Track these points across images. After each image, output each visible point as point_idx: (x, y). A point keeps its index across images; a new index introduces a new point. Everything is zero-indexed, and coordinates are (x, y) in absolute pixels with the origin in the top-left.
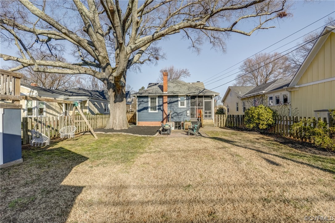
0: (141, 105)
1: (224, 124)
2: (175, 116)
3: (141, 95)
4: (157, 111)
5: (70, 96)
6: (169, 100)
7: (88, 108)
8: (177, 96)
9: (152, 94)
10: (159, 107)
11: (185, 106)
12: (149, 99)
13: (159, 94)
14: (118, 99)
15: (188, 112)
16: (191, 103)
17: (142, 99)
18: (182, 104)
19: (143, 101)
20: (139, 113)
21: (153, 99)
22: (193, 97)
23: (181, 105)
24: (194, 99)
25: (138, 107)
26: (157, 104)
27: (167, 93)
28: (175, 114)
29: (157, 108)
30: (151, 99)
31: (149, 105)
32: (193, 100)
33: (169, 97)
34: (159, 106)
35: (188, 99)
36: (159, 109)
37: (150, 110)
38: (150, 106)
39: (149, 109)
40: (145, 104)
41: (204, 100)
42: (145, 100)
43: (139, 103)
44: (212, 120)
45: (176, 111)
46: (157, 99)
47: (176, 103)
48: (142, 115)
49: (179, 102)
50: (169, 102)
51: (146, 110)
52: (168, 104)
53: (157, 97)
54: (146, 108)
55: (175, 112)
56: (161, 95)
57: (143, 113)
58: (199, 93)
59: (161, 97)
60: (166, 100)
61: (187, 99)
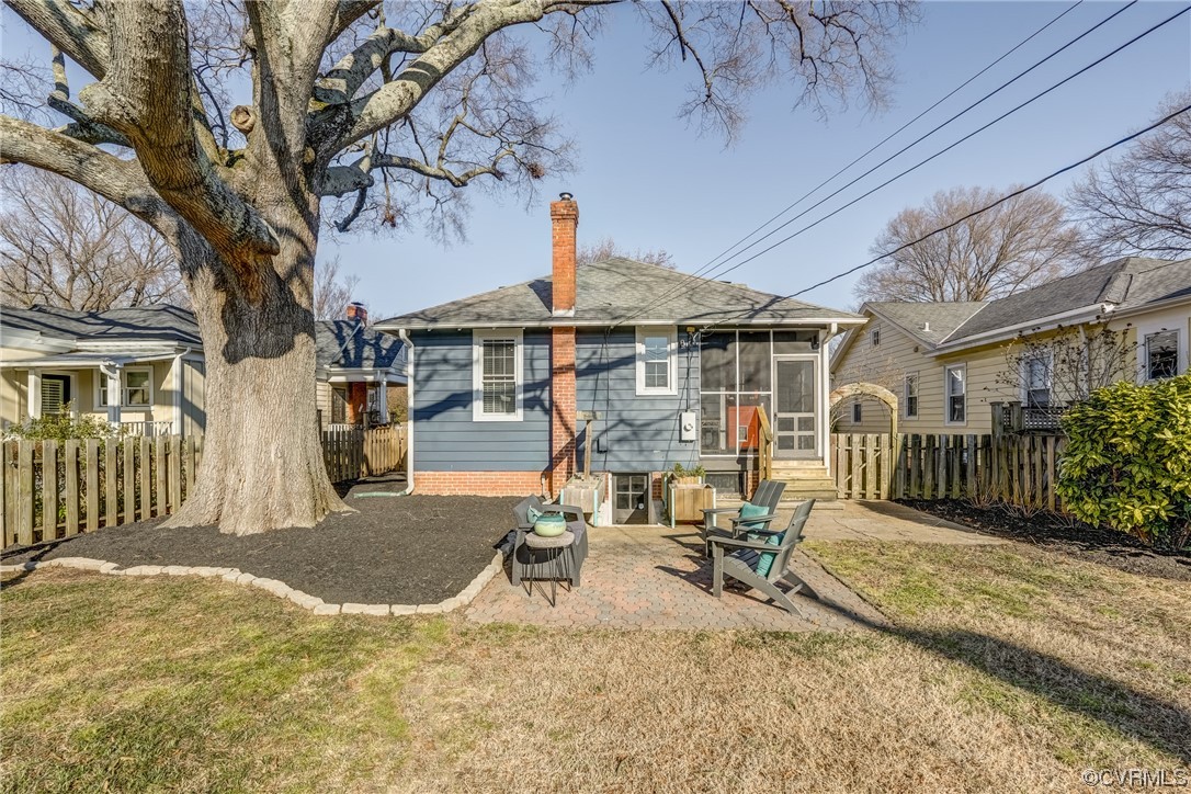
0: (436, 384)
1: (885, 486)
2: (620, 440)
3: (431, 326)
4: (519, 415)
6: (586, 355)
8: (626, 333)
9: (490, 319)
10: (531, 394)
11: (672, 389)
12: (478, 351)
13: (533, 319)
14: (251, 338)
15: (691, 419)
16: (704, 370)
17: (437, 352)
18: (657, 376)
19: (445, 361)
20: (423, 424)
21: (498, 346)
22: (717, 338)
23: (650, 383)
24: (725, 349)
25: (416, 393)
26: (519, 378)
27: (571, 313)
28: (623, 431)
29: (520, 397)
30: (488, 345)
31: (478, 383)
32: (717, 356)
33: (583, 334)
34: (527, 388)
35: (688, 350)
36: (529, 404)
37: (479, 413)
38: (481, 387)
39: (478, 406)
40: (459, 375)
41: (778, 355)
42: (457, 353)
43: (423, 372)
44: (818, 464)
45: (625, 415)
46: (519, 351)
47: (623, 371)
48: (441, 437)
49: (640, 367)
50: (584, 366)
51: (460, 409)
52: (580, 374)
53: (521, 338)
54: (461, 399)
55: (622, 421)
56: (544, 324)
57: (449, 427)
58: (751, 317)
59: (539, 335)
60: (568, 352)
61: (680, 350)
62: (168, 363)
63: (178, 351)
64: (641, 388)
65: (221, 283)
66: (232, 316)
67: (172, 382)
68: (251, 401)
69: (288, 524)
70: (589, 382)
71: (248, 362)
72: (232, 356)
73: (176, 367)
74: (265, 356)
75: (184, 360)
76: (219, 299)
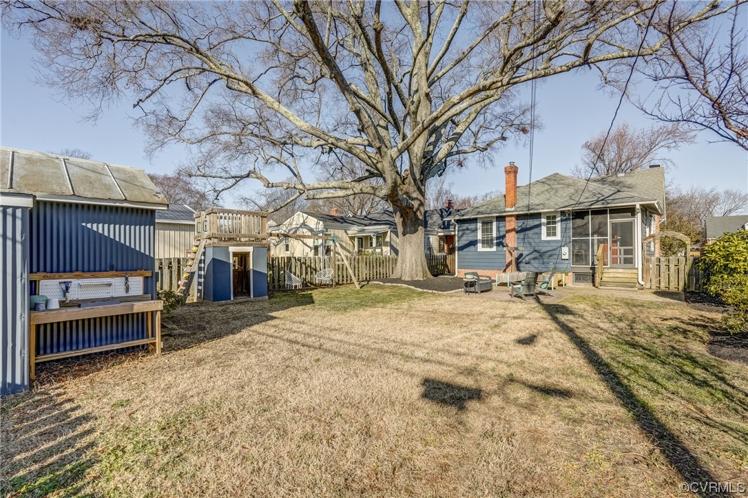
0: (465, 238)
2: (534, 259)
3: (462, 218)
4: (494, 249)
5: (366, 225)
6: (520, 225)
7: (389, 244)
8: (538, 215)
9: (482, 214)
10: (498, 241)
11: (558, 237)
12: (479, 225)
13: (497, 213)
14: (408, 229)
15: (565, 250)
16: (573, 228)
17: (465, 226)
18: (551, 232)
19: (468, 229)
20: (460, 252)
21: (487, 223)
22: (580, 214)
23: (548, 235)
24: (583, 219)
25: (458, 241)
26: (494, 235)
27: (513, 209)
28: (535, 254)
29: (495, 242)
30: (483, 223)
31: (480, 236)
32: (579, 222)
33: (518, 217)
34: (497, 238)
35: (566, 220)
36: (498, 244)
37: (480, 248)
38: (481, 238)
39: (480, 245)
40: (472, 234)
41: (610, 220)
42: (472, 226)
43: (461, 233)
44: (635, 271)
45: (536, 248)
46: (495, 224)
47: (536, 230)
48: (467, 257)
49: (544, 229)
50: (519, 229)
51: (473, 247)
52: (517, 232)
53: (495, 220)
54: (473, 243)
55: (535, 251)
56: (501, 214)
57: (469, 253)
58: (592, 205)
59: (501, 219)
60: (511, 224)
61: (562, 220)
62: (387, 232)
63: (390, 228)
64: (544, 237)
65: (402, 216)
66: (404, 224)
67: (388, 239)
68: (408, 245)
69: (417, 279)
70: (521, 235)
71: (408, 235)
72: (404, 234)
73: (389, 232)
74: (411, 233)
75: (391, 231)
76: (401, 220)
